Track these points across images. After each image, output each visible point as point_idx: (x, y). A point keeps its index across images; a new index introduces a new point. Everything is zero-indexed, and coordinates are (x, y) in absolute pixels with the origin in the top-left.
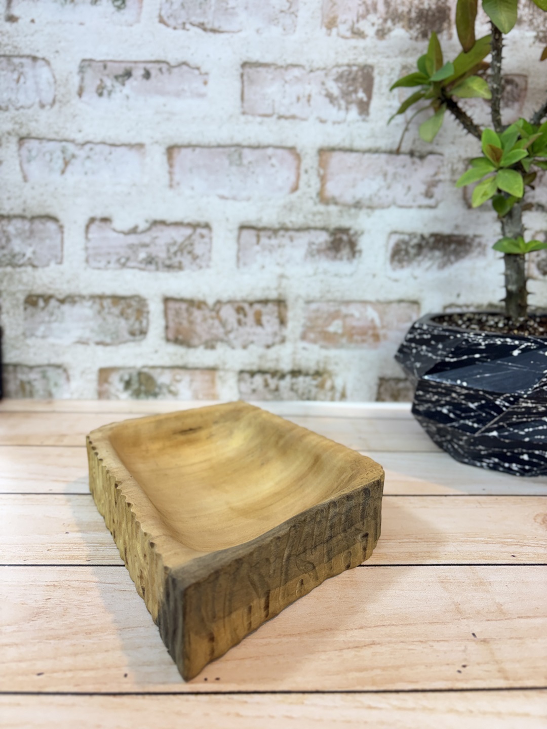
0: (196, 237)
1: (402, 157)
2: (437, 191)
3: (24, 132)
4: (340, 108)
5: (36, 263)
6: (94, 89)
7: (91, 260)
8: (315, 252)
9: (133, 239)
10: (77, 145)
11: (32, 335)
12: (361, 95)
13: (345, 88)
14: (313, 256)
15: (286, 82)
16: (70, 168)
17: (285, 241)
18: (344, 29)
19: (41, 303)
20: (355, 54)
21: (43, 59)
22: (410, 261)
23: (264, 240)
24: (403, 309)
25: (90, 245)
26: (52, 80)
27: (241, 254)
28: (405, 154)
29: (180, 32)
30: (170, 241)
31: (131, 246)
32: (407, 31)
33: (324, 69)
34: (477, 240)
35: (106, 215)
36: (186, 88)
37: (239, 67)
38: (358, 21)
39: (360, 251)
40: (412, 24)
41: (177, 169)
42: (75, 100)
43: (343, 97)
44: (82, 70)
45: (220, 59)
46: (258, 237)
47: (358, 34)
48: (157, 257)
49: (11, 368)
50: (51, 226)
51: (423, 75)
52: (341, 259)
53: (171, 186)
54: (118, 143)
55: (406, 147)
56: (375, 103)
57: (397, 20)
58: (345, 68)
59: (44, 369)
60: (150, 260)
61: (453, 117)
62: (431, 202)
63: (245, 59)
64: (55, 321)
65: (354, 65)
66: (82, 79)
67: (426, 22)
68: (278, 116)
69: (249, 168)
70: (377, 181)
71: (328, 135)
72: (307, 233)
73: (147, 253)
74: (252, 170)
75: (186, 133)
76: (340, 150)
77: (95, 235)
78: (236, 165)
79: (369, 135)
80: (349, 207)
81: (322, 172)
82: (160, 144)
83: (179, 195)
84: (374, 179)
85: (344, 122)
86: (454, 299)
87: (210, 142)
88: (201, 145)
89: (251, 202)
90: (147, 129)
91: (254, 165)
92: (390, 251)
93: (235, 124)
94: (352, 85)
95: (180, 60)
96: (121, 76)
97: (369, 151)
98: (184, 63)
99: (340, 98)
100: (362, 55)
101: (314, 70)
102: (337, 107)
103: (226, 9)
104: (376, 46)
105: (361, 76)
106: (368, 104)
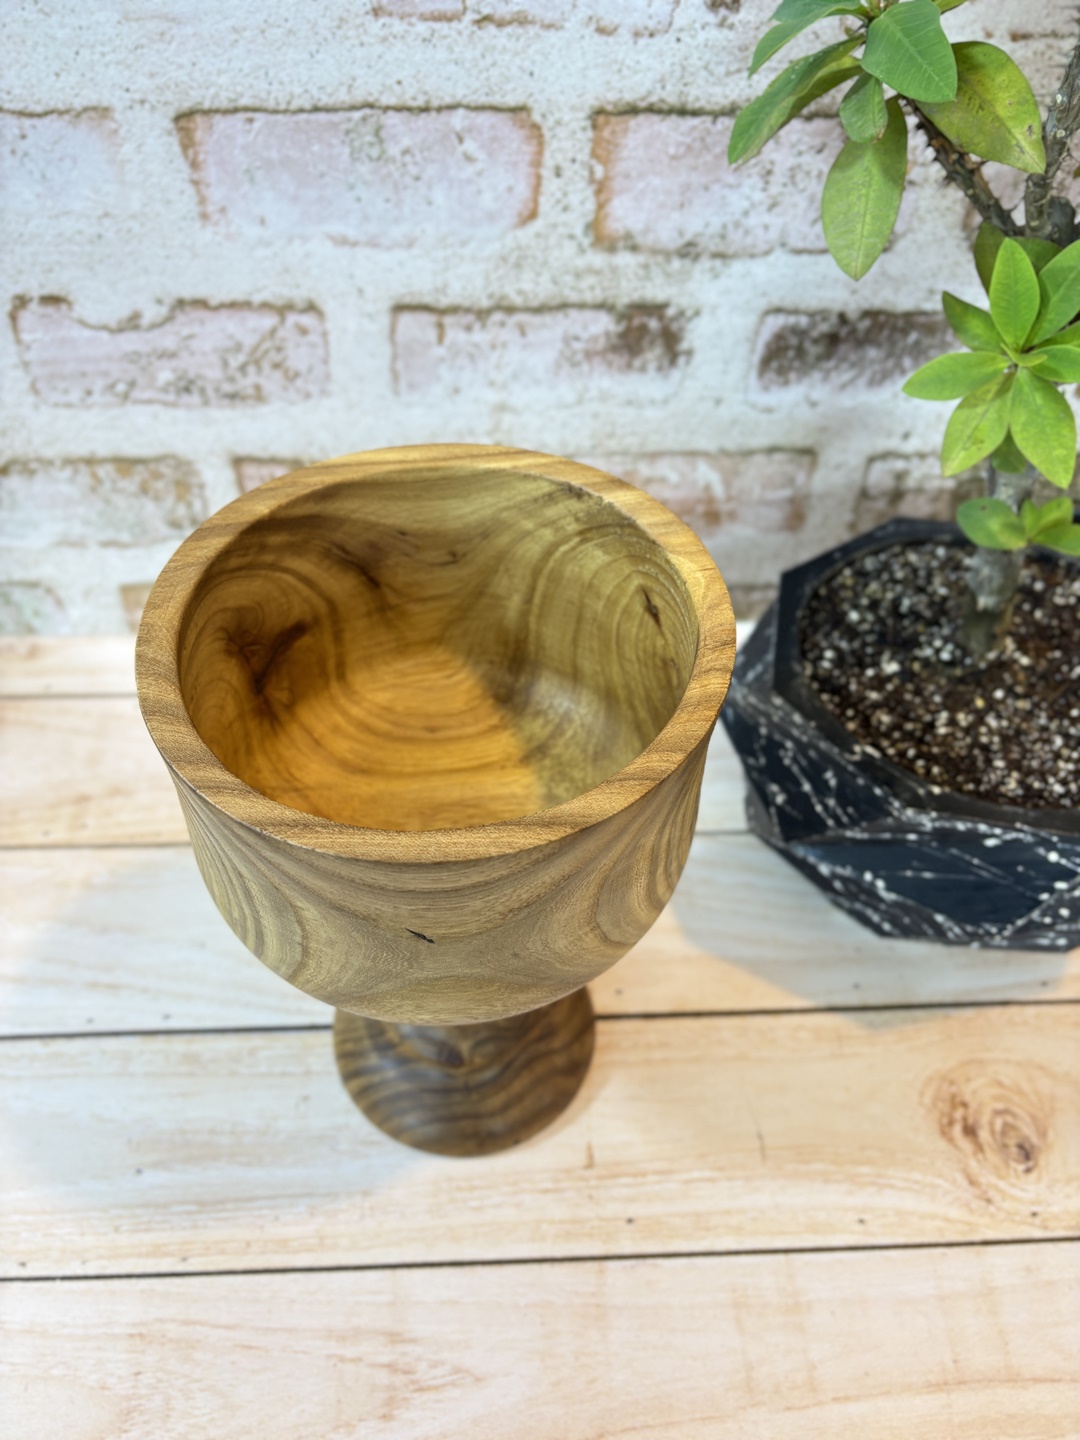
0: (287, 332)
7: (40, 385)
8: (580, 357)
9: (130, 342)
14: (575, 365)
17: (509, 334)
22: (805, 369)
23: (455, 334)
24: (778, 465)
25: (30, 356)
27: (400, 365)
30: (229, 344)
31: (133, 357)
35: (51, 289)
39: (689, 353)
46: (440, 327)
48: (199, 377)
52: (643, 369)
53: (204, 217)
54: (35, 108)
59: (2, 590)
60: (186, 386)
68: (477, 17)
69: (404, 165)
70: (746, 190)
71: (620, 71)
72: (560, 316)
73: (174, 370)
74: (413, 170)
75: (220, 72)
76: (651, 110)
77: (39, 335)
78: (370, 159)
79: (733, 68)
80: (668, 255)
81: (599, 171)
82: (153, 108)
83: (229, 237)
84: (739, 186)
85: (666, 32)
86: (894, 443)
87: (292, 96)
88: (265, 105)
89: (416, 251)
90: (107, 65)
91: (418, 157)
92: (760, 350)
93: (357, 42)
97: (731, 110)
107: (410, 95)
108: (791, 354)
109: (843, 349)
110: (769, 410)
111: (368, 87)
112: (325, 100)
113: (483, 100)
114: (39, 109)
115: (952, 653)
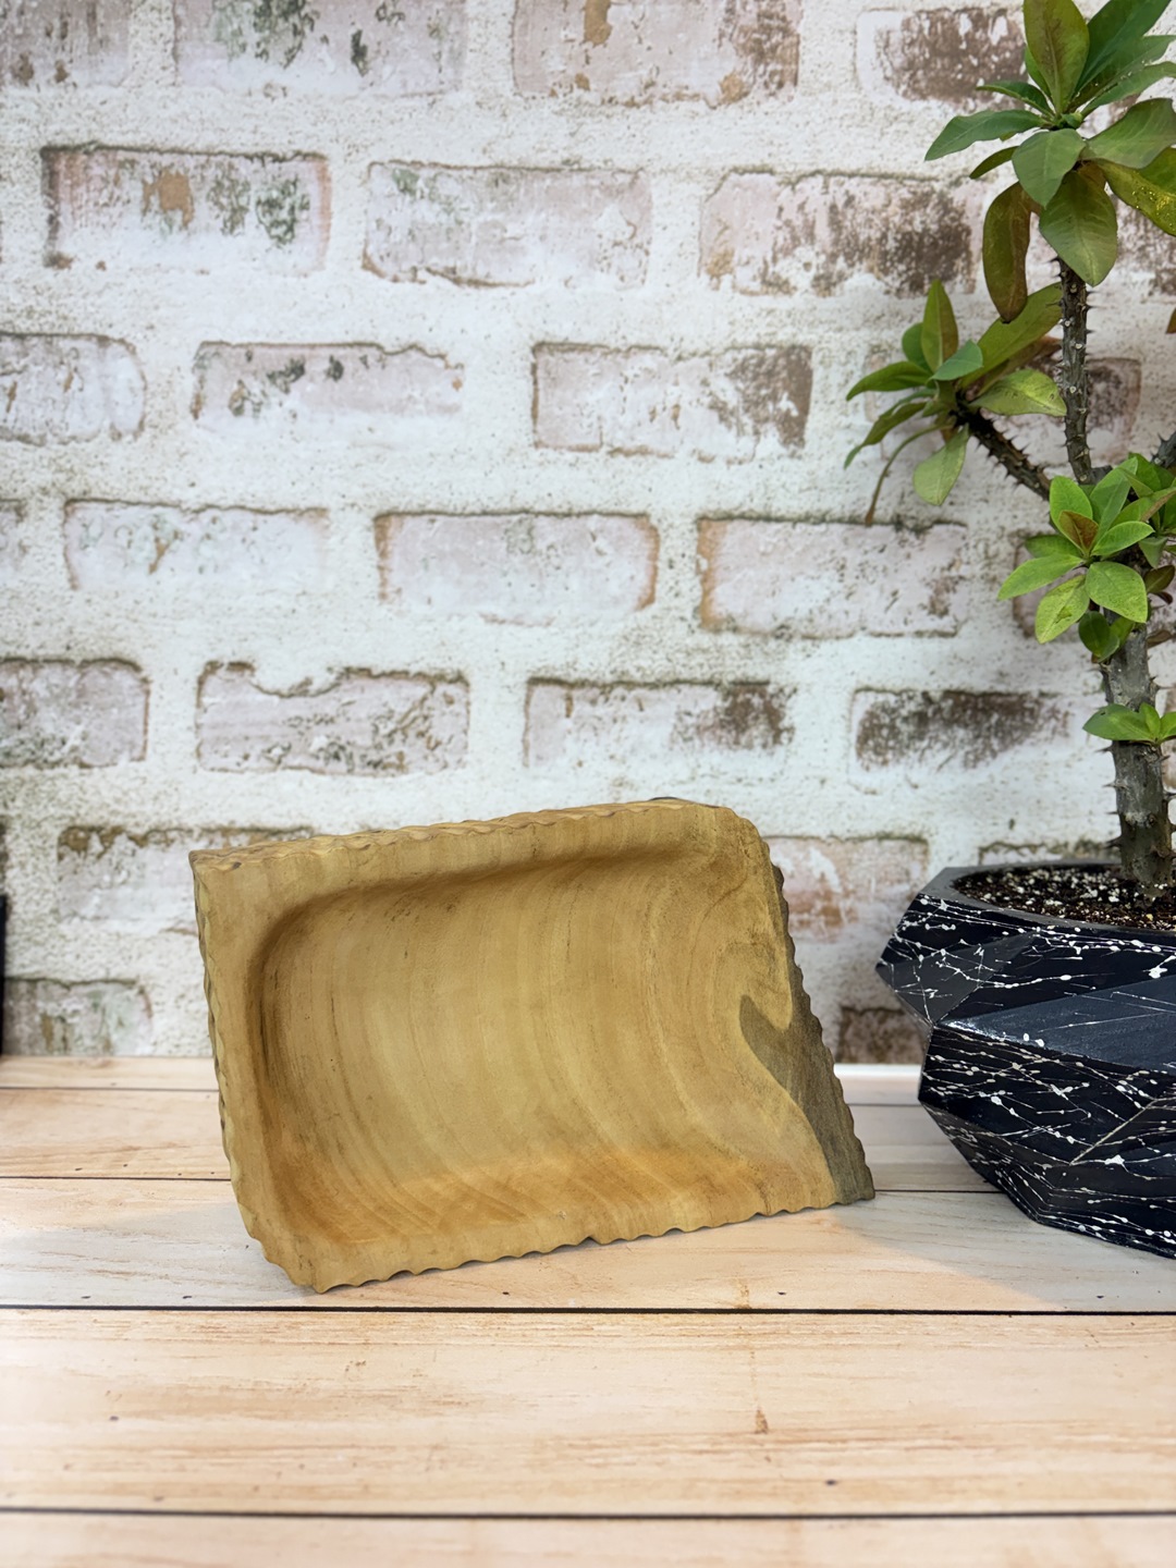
0: (435, 702)
1: (876, 529)
2: (956, 600)
3: (75, 488)
4: (741, 432)
5: (86, 759)
6: (225, 401)
7: (204, 750)
8: (691, 731)
9: (298, 707)
10: (184, 512)
11: (75, 914)
12: (785, 404)
13: (750, 392)
14: (685, 740)
15: (627, 380)
16: (168, 558)
17: (628, 708)
18: (746, 276)
19: (96, 845)
20: (769, 325)
21: (122, 341)
22: (901, 751)
23: (581, 707)
24: (890, 853)
25: (204, 719)
26: (138, 384)
27: (531, 737)
28: (883, 523)
29: (407, 287)
30: (383, 711)
31: (295, 722)
32: (879, 279)
33: (707, 354)
34: (1049, 703)
35: (242, 656)
36: (416, 394)
37: (527, 351)
38: (775, 260)
39: (791, 730)
40: (888, 264)
41: (395, 561)
42: (185, 422)
43: (747, 410)
44: (200, 363)
45: (488, 337)
46: (569, 699)
47: (780, 286)
48: (350, 743)
49: (23, 987)
50: (124, 679)
51: (917, 366)
52: (749, 746)
53: (383, 597)
55: (885, 509)
56: (816, 421)
57: (856, 257)
58: (751, 352)
59: (94, 989)
60: (336, 753)
61: (984, 450)
62: (945, 623)
63: (540, 337)
64: (124, 883)
65: (770, 346)
66: (202, 381)
67: (919, 258)
68: (609, 449)
69: (548, 557)
70: (825, 581)
71: (717, 488)
72: (674, 691)
73: (328, 737)
74: (555, 561)
75: (415, 485)
76: (742, 517)
77: (217, 700)
78: (522, 552)
79: (805, 486)
80: (765, 636)
81: (704, 564)
82: (360, 510)
83: (400, 614)
84: (819, 578)
85: (751, 460)
86: (1001, 833)
87: (467, 504)
88: (446, 509)
89: (552, 629)
90: (332, 478)
91: (560, 552)
92: (856, 729)
93: (520, 466)
94: (768, 387)
95: (406, 340)
96: (281, 373)
97: (806, 519)
98: (412, 347)
99: (741, 411)
100: (785, 325)
101: (685, 355)
102: (734, 429)
103: (502, 240)
104: (815, 308)
105: (784, 368)
106: (801, 422)
107: (557, 504)
108: (885, 732)
109: (933, 728)
110: (872, 792)
111: (527, 497)
112: (492, 506)
113: (613, 508)
114: (272, 508)
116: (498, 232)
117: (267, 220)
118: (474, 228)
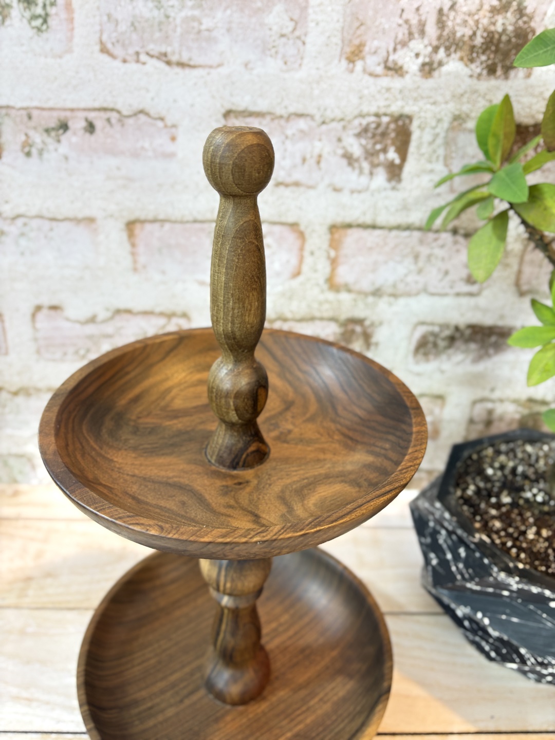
0: (171, 327)
4: (361, 172)
6: (18, 147)
7: (41, 350)
9: (91, 329)
10: (5, 219)
12: (392, 155)
13: (369, 146)
15: (287, 137)
18: (373, 62)
20: (386, 99)
22: (438, 354)
25: (39, 335)
28: (446, 231)
29: (133, 66)
30: (141, 332)
31: (90, 337)
32: (466, 65)
33: (342, 120)
35: (54, 302)
36: (147, 145)
37: (220, 116)
38: (395, 50)
39: (377, 344)
40: (475, 55)
43: (366, 159)
45: (192, 106)
47: (396, 70)
53: (135, 270)
54: (60, 217)
56: (411, 167)
57: (453, 49)
58: (373, 119)
59: (4, 458)
62: (473, 289)
63: (228, 106)
64: (10, 413)
65: (385, 115)
67: (496, 52)
70: (406, 264)
71: (343, 208)
75: (150, 204)
76: (358, 226)
77: (45, 325)
79: (399, 208)
80: (366, 294)
81: (333, 254)
82: (116, 219)
83: (146, 280)
84: (402, 262)
85: (367, 191)
86: (486, 394)
87: (184, 215)
88: (171, 219)
90: (96, 199)
92: (414, 344)
94: (380, 142)
95: (137, 106)
96: (53, 129)
97: (398, 228)
98: (142, 112)
99: (362, 159)
100: (397, 100)
101: (327, 120)
102: (357, 171)
103: (199, 32)
104: (418, 87)
105: (394, 130)
106: (401, 167)
108: (430, 346)
109: (459, 344)
110: (419, 374)
115: (543, 497)
116: (196, 24)
117: (27, 14)
118: (178, 21)
